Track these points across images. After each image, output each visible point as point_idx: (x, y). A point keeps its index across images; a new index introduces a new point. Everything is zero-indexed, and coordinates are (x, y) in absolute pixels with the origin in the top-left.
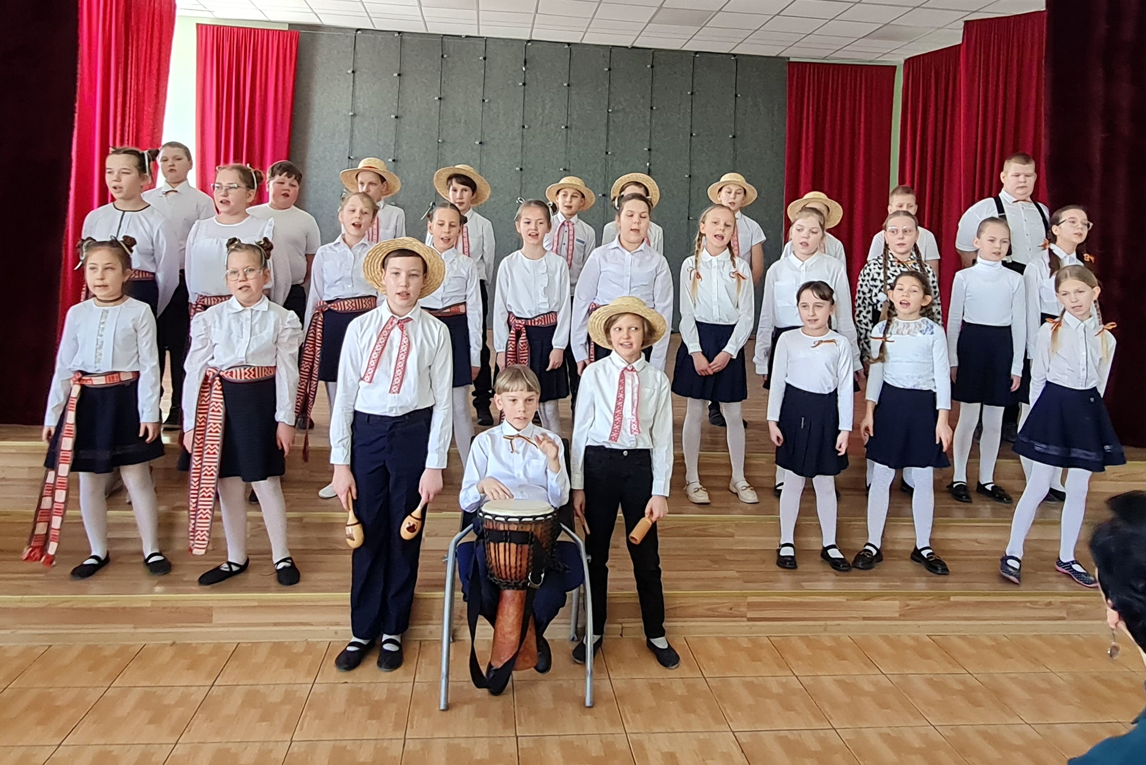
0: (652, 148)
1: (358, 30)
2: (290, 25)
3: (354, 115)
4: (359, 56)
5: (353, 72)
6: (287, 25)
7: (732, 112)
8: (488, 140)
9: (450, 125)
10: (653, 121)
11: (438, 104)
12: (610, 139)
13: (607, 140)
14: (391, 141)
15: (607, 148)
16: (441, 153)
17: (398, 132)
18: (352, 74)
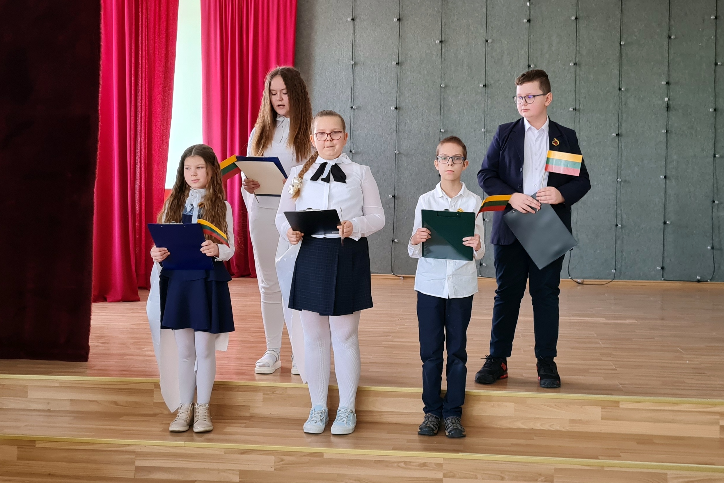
0: (672, 81)
3: (355, 64)
4: (358, 3)
5: (353, 19)
8: (492, 82)
9: (453, 69)
10: (672, 51)
11: (440, 47)
12: (623, 74)
13: (620, 76)
14: (393, 88)
15: (620, 83)
16: (444, 98)
17: (399, 79)
18: (352, 22)
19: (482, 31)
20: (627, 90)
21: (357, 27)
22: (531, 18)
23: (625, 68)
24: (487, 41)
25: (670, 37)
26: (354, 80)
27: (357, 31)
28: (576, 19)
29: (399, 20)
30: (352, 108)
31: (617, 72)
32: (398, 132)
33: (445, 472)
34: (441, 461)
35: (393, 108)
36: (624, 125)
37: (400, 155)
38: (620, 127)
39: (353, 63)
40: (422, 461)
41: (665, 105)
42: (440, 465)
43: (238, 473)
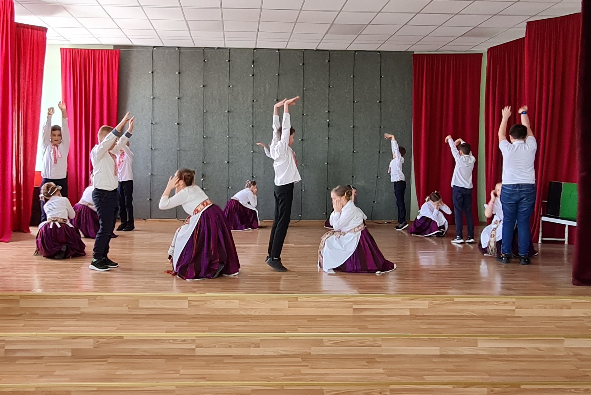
0: (330, 110)
1: (154, 47)
4: (155, 62)
5: (152, 72)
6: (113, 46)
7: (379, 87)
8: (233, 109)
9: (211, 102)
10: (331, 94)
11: (203, 89)
12: (305, 106)
13: (303, 107)
14: (176, 112)
15: (303, 111)
16: (205, 118)
17: (179, 107)
18: (152, 74)
19: (227, 80)
20: (307, 115)
21: (155, 77)
22: (254, 74)
23: (306, 103)
24: (229, 86)
25: (329, 87)
26: (153, 107)
27: (154, 79)
28: (278, 75)
29: (179, 73)
30: (152, 123)
31: (302, 105)
32: (179, 137)
33: (197, 344)
34: (195, 338)
35: (176, 124)
36: (305, 135)
37: (181, 151)
38: (303, 136)
39: (153, 97)
40: (184, 339)
41: (328, 124)
42: (194, 340)
43: (70, 350)
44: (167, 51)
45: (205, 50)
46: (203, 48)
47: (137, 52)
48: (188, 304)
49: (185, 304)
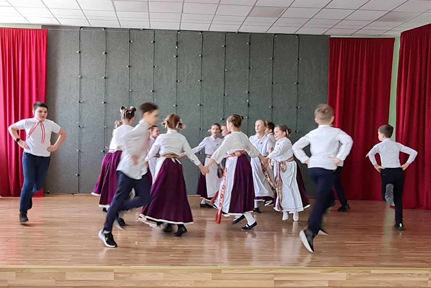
0: (250, 91)
1: (81, 27)
2: (42, 26)
3: (81, 77)
4: (82, 43)
5: (80, 52)
6: (41, 26)
7: (296, 69)
8: (157, 89)
9: (136, 82)
10: (251, 76)
11: (129, 69)
13: (225, 88)
14: (103, 91)
15: (224, 92)
16: (131, 98)
17: (106, 86)
18: (79, 54)
19: (152, 61)
20: (228, 95)
21: (82, 56)
22: (178, 55)
23: (227, 83)
24: (154, 67)
25: (250, 68)
26: (80, 87)
27: (82, 59)
28: (202, 56)
29: (106, 53)
30: (80, 102)
31: (223, 85)
32: (106, 116)
35: (103, 103)
36: (226, 114)
37: (107, 129)
38: (224, 115)
39: (80, 77)
41: (247, 104)
44: (94, 31)
45: (130, 32)
46: (128, 29)
47: (65, 32)
48: (114, 276)
49: (111, 277)
